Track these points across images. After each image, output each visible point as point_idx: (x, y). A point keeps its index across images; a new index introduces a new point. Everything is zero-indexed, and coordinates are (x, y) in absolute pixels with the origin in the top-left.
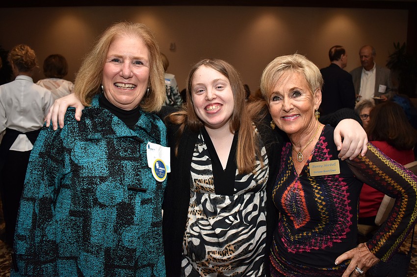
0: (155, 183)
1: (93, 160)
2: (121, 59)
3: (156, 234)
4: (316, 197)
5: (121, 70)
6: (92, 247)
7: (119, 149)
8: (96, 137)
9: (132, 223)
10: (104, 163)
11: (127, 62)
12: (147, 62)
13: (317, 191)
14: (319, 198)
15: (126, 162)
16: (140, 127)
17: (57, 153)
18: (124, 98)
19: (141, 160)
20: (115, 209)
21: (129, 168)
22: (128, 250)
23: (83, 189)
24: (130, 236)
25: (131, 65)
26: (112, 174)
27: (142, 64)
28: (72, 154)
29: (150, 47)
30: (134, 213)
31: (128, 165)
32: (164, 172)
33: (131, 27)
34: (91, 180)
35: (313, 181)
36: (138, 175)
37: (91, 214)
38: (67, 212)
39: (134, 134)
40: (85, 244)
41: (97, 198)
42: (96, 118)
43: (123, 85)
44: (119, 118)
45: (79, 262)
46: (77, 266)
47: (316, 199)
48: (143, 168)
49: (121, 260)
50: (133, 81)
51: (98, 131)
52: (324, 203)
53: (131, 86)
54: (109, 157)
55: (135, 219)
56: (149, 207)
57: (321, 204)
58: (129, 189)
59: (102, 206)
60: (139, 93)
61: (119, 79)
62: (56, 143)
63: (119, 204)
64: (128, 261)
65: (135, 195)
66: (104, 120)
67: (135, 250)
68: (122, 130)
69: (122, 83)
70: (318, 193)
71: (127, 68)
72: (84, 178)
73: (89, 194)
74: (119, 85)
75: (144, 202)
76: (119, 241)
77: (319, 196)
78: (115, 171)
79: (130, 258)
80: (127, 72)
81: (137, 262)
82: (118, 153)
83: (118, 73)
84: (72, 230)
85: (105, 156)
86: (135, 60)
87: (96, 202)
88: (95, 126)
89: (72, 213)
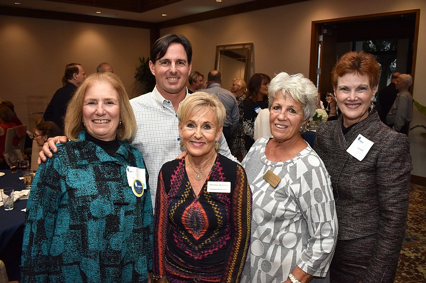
0: (135, 198)
1: (84, 183)
2: (95, 102)
3: (137, 239)
4: (216, 213)
5: (96, 110)
6: (90, 253)
7: (103, 173)
8: (83, 163)
9: (118, 231)
10: (93, 184)
11: (100, 103)
12: (116, 101)
13: (216, 208)
14: (219, 214)
15: (110, 182)
16: (120, 154)
17: (53, 181)
18: (101, 130)
19: (122, 181)
20: (104, 220)
21: (113, 187)
22: (115, 252)
23: (79, 206)
24: (116, 241)
25: (104, 105)
26: (100, 192)
27: (113, 103)
28: (67, 180)
29: (118, 89)
30: (119, 223)
31: (113, 185)
32: (142, 188)
33: (101, 75)
34: (85, 199)
35: (210, 200)
36: (121, 192)
37: (87, 226)
38: (67, 226)
39: (114, 159)
40: (84, 251)
41: (90, 213)
42: (83, 149)
43: (99, 122)
44: (101, 148)
45: (81, 266)
46: (80, 269)
47: (217, 215)
48: (124, 186)
49: (109, 260)
50: (107, 117)
51: (85, 159)
52: (222, 217)
53: (106, 121)
54: (97, 179)
55: (120, 227)
56: (132, 217)
57: (220, 218)
58: (114, 204)
59: (95, 219)
60: (113, 126)
61: (95, 117)
62: (52, 173)
63: (108, 216)
64: (115, 261)
65: (120, 208)
66: (90, 150)
67: (120, 252)
68: (104, 157)
69: (98, 120)
70: (217, 210)
71: (100, 108)
72: (79, 198)
73: (84, 210)
74: (96, 121)
75: (127, 213)
76: (107, 246)
77: (218, 212)
78: (103, 190)
79: (116, 259)
80: (100, 111)
81: (122, 262)
82: (103, 176)
83: (94, 113)
84: (73, 241)
85: (93, 179)
86: (106, 101)
87: (90, 216)
88: (82, 155)
89: (71, 227)
